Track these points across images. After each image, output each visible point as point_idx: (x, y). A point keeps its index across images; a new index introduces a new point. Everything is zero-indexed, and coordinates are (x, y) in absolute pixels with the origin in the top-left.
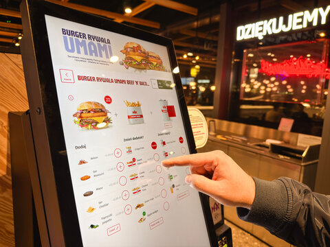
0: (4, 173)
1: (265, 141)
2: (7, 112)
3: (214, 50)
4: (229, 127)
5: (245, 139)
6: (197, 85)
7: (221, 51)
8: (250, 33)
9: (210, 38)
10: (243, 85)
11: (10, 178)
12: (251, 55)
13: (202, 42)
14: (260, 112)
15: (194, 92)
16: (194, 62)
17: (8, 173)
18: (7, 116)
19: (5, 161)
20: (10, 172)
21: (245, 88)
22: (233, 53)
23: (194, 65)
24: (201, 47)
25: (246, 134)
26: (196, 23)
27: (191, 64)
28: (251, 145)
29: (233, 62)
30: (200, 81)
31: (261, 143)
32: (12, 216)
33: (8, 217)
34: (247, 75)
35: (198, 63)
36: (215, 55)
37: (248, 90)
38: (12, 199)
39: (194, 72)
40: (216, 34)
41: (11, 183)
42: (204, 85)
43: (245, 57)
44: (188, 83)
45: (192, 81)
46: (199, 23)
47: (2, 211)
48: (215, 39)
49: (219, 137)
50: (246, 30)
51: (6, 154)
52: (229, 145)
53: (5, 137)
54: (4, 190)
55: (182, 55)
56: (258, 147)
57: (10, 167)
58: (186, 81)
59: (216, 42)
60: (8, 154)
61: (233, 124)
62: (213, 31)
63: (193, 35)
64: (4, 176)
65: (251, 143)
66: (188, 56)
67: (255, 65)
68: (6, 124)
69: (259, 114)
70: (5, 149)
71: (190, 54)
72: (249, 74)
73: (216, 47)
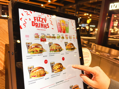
0: (2, 69)
1: (118, 57)
2: (5, 44)
3: (98, 13)
4: (102, 48)
5: (109, 55)
6: (90, 27)
7: (101, 13)
8: (116, 7)
9: (97, 8)
10: (111, 29)
11: (5, 71)
12: (115, 16)
13: (93, 9)
14: (117, 42)
15: (88, 30)
16: (89, 17)
17: (4, 69)
18: (5, 46)
19: (3, 64)
20: (5, 68)
21: (111, 30)
22: (107, 14)
23: (89, 19)
24: (92, 11)
25: (109, 52)
26: (91, 1)
27: (87, 18)
28: (111, 58)
29: (107, 18)
30: (91, 26)
31: (116, 58)
32: (5, 86)
33: (3, 86)
34: (112, 25)
35: (90, 18)
36: (99, 15)
37: (112, 31)
38: (5, 79)
39: (88, 21)
40: (100, 6)
41: (5, 73)
42: (92, 28)
43: (112, 17)
44: (85, 26)
45: (87, 26)
46: (92, 1)
47: (1, 84)
48: (99, 8)
49: (97, 53)
50: (114, 5)
51: (3, 61)
52: (101, 58)
53: (3, 54)
54: (2, 76)
55: (84, 14)
56: (114, 60)
57: (5, 66)
58: (85, 25)
59: (100, 10)
60: (4, 61)
61: (104, 48)
62: (98, 5)
63: (89, 6)
64: (2, 70)
65: (111, 57)
66: (86, 15)
67: (117, 20)
68: (4, 49)
69: (117, 43)
70: (3, 59)
71: (88, 14)
72: (113, 24)
73: (99, 12)
